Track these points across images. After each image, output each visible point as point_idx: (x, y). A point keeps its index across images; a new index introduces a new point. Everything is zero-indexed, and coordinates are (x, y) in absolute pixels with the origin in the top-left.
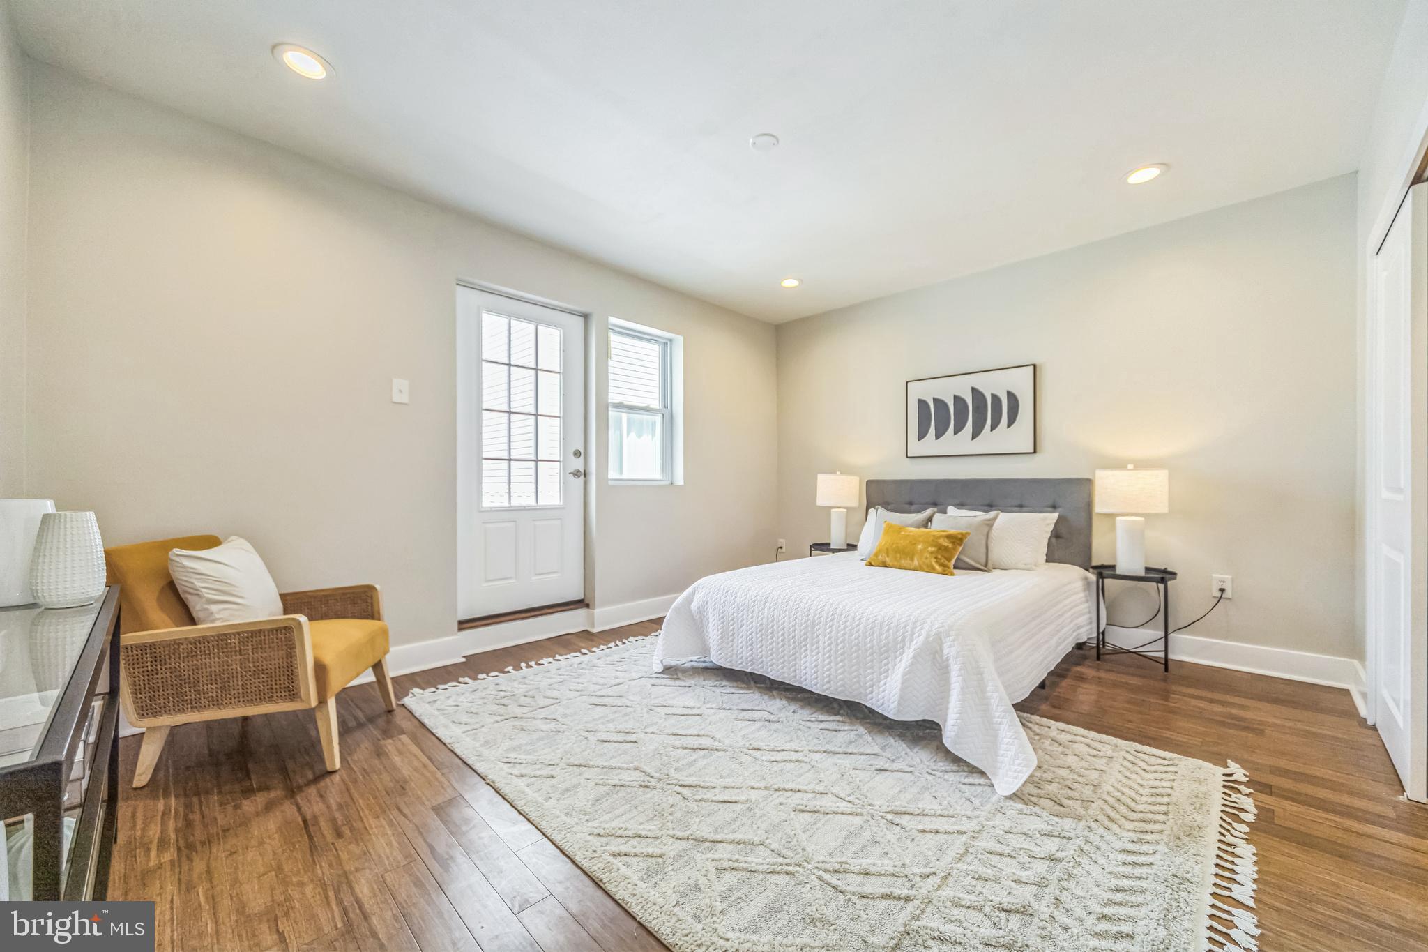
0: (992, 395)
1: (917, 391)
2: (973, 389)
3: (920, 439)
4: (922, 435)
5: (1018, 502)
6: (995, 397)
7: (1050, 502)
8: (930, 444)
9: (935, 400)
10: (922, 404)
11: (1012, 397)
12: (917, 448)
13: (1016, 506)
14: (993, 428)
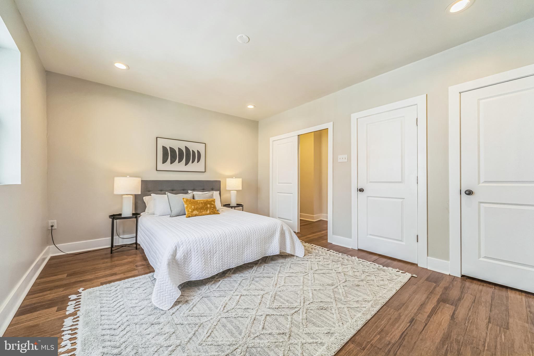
0: (192, 150)
1: (161, 143)
2: (186, 147)
3: (163, 163)
4: (164, 161)
5: (202, 188)
6: (193, 151)
7: (211, 188)
8: (168, 166)
9: (170, 148)
10: (164, 149)
11: (198, 152)
12: (161, 166)
13: (202, 190)
14: (193, 162)
